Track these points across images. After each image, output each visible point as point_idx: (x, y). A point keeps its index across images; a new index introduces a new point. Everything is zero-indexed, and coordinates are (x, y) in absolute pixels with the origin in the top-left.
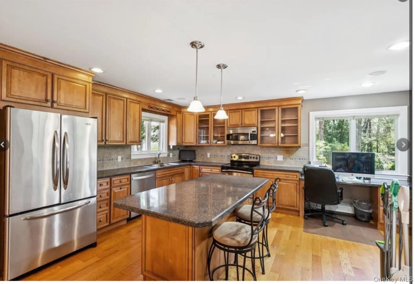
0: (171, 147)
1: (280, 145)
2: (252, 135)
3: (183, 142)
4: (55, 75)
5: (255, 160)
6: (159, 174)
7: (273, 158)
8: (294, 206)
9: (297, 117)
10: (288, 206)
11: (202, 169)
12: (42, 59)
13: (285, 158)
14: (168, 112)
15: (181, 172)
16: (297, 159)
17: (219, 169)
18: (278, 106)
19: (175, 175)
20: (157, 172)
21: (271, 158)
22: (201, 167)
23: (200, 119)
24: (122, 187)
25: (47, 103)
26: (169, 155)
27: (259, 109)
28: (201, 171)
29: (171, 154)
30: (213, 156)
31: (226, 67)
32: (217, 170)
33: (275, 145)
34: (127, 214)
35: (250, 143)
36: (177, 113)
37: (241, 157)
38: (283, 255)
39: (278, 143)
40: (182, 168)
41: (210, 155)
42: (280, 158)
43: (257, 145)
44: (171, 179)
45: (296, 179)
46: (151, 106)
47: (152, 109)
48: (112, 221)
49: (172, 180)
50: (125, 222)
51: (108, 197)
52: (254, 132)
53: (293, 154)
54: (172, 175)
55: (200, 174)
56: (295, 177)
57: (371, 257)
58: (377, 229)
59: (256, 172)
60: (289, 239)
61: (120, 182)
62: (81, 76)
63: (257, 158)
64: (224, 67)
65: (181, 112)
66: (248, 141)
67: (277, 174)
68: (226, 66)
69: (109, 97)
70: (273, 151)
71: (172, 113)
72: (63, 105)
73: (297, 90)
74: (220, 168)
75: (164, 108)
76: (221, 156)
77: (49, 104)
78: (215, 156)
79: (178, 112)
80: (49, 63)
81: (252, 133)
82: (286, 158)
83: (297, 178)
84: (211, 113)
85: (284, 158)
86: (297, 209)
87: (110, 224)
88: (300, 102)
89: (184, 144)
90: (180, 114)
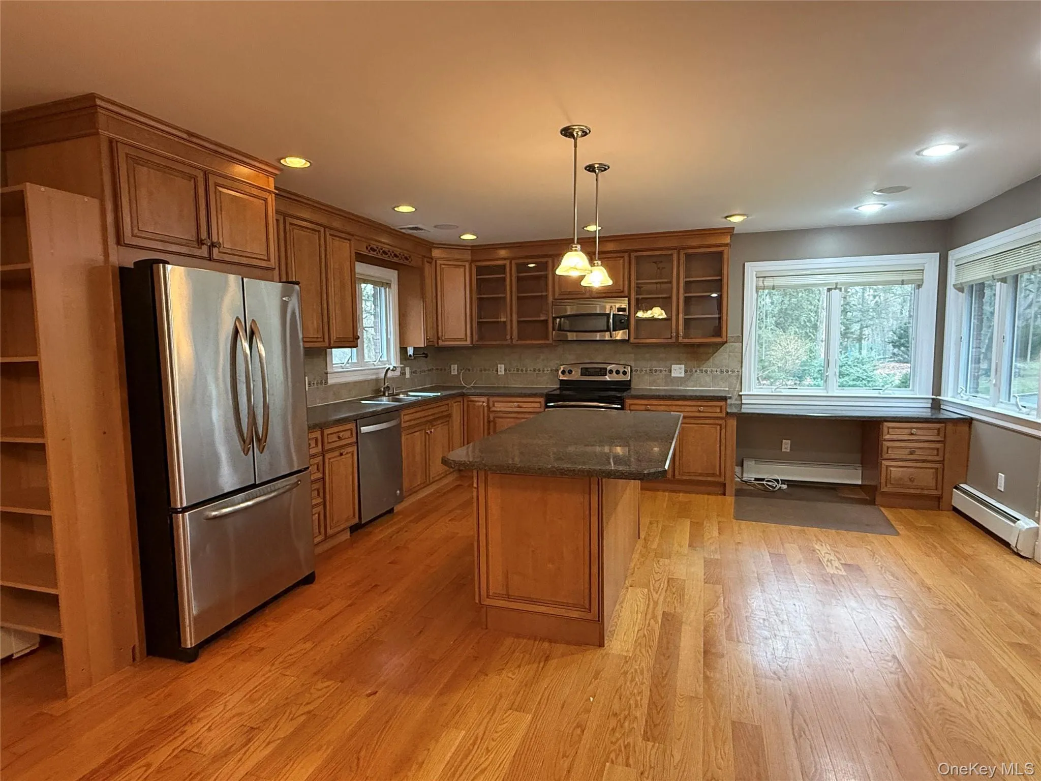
0: (410, 351)
1: (680, 339)
2: (617, 318)
3: (438, 338)
4: (210, 175)
5: (621, 378)
6: (407, 418)
7: (661, 371)
8: (713, 475)
9: (721, 274)
10: (700, 475)
11: (494, 406)
12: (185, 136)
13: (689, 370)
14: (406, 259)
15: (446, 414)
16: (717, 371)
17: (540, 402)
18: (679, 249)
19: (435, 419)
20: (403, 413)
21: (656, 371)
22: (492, 399)
23: (478, 277)
24: (342, 451)
25: (201, 248)
26: (403, 373)
27: (633, 255)
28: (494, 409)
29: (407, 370)
30: (512, 372)
31: (605, 169)
32: (535, 405)
33: (670, 341)
34: (354, 516)
35: (611, 337)
36: (423, 261)
37: (585, 372)
38: (717, 559)
39: (677, 336)
40: (448, 404)
41: (505, 370)
42: (678, 371)
43: (627, 341)
44: (428, 431)
45: (720, 415)
46: (372, 246)
47: (375, 253)
48: (330, 532)
49: (431, 432)
50: (347, 535)
51: (320, 475)
52: (623, 310)
53: (708, 359)
54: (430, 422)
55: (489, 417)
56: (718, 410)
57: (869, 547)
58: (875, 505)
59: (630, 405)
60: (719, 534)
61: (339, 437)
62: (241, 171)
63: (625, 373)
64: (603, 169)
65: (432, 258)
66: (608, 333)
67: (676, 405)
68: (607, 167)
69: (291, 224)
70: (661, 356)
71: (413, 264)
72: (229, 251)
73: (726, 215)
74: (542, 400)
75: (386, 246)
76: (535, 370)
77: (204, 251)
78: (518, 370)
79: (425, 260)
80: (196, 144)
81: (616, 312)
82: (691, 371)
83: (721, 412)
84: (511, 263)
85: (686, 372)
86: (722, 480)
87: (327, 538)
88: (727, 240)
89: (441, 343)
90: (431, 263)
